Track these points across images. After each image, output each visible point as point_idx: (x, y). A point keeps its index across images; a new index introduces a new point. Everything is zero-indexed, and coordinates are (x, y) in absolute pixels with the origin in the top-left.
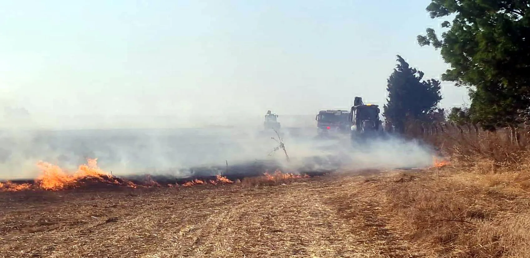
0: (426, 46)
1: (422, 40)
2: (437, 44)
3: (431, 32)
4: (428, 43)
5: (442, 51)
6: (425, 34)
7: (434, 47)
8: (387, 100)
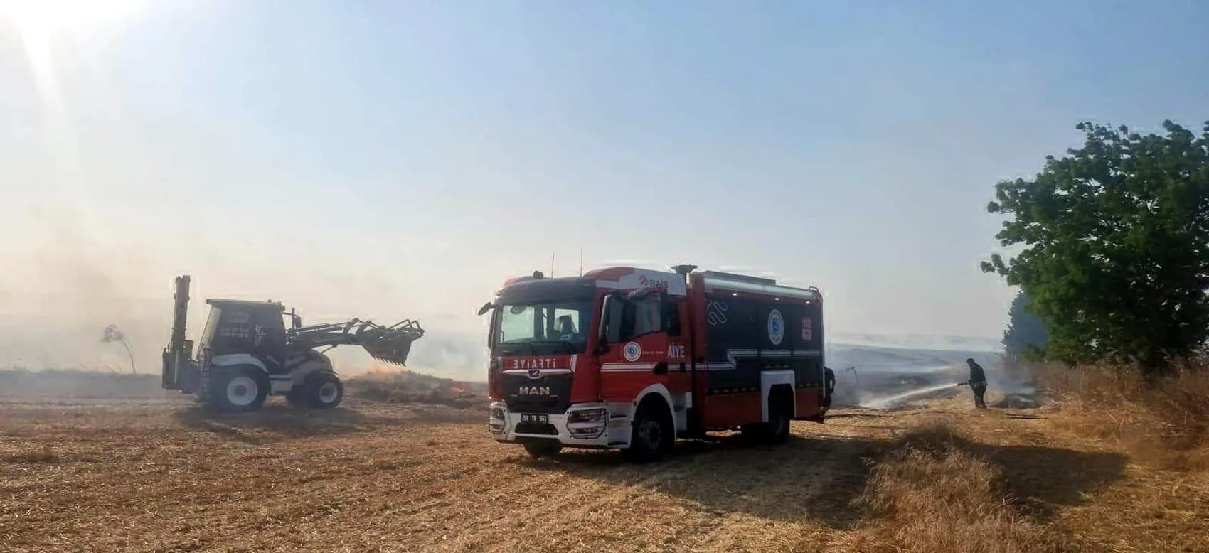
0: (990, 273)
1: (986, 267)
2: (1003, 271)
3: (997, 258)
4: (993, 270)
5: (1008, 278)
6: (990, 261)
7: (999, 275)
8: (1008, 325)
